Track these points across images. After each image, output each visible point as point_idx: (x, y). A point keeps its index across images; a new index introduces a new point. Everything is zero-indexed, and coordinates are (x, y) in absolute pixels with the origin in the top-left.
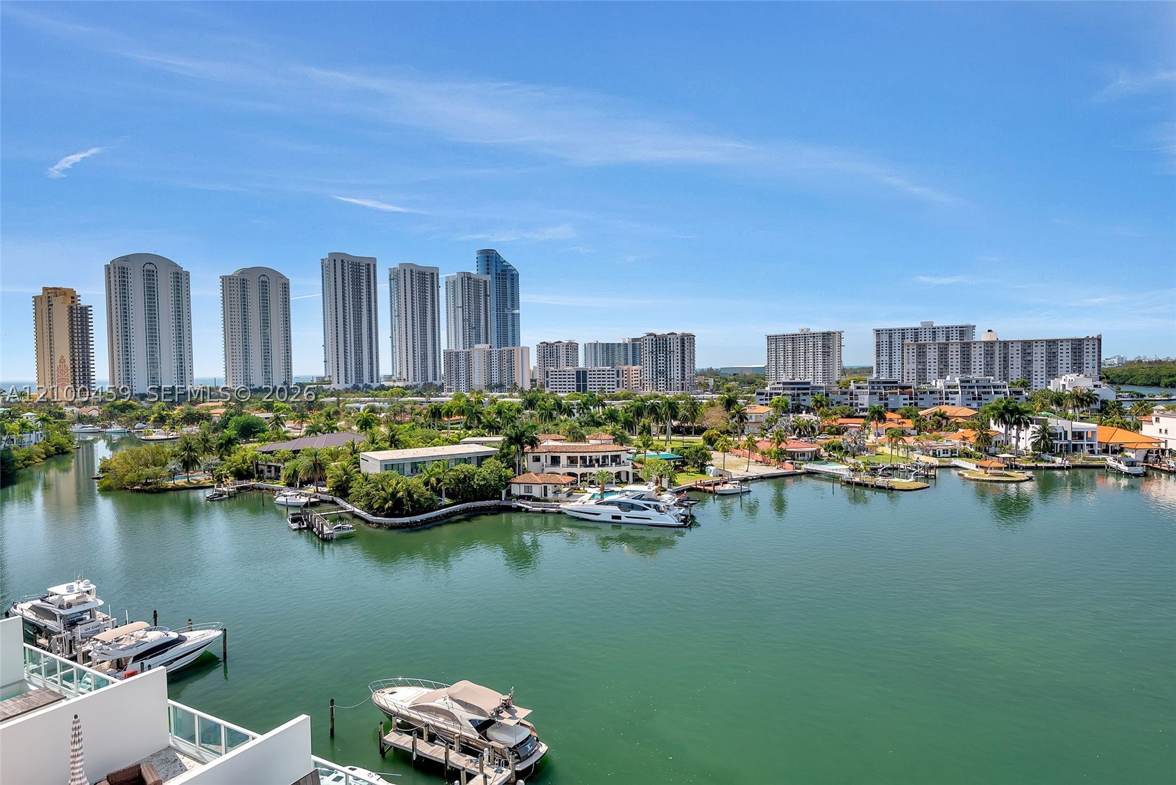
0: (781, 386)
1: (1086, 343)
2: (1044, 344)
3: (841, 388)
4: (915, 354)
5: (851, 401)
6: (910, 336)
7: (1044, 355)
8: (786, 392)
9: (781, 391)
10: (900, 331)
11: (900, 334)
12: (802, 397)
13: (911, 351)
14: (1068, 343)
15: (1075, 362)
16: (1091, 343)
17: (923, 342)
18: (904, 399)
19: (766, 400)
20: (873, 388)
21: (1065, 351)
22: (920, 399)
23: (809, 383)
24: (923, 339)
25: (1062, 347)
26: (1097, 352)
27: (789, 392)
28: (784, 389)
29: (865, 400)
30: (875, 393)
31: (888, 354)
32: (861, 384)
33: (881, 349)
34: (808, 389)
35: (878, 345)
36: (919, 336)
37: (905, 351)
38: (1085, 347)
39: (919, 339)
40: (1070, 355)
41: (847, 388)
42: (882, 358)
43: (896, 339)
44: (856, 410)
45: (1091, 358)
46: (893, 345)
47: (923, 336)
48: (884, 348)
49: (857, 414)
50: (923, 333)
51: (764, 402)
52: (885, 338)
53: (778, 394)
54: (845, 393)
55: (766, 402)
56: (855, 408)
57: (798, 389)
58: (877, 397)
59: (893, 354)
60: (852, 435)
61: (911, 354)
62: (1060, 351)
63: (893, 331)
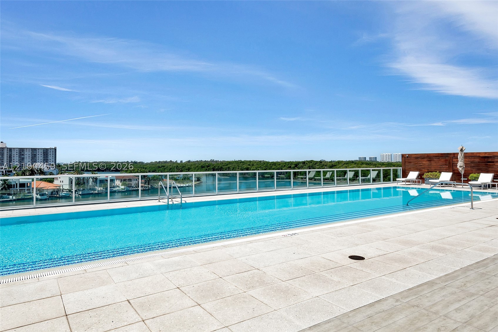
1: (49, 150)
2: (30, 150)
7: (30, 155)
14: (41, 150)
15: (44, 159)
16: (52, 150)
21: (40, 154)
25: (38, 152)
26: (54, 155)
38: (49, 152)
40: (42, 155)
45: (52, 157)
62: (37, 154)
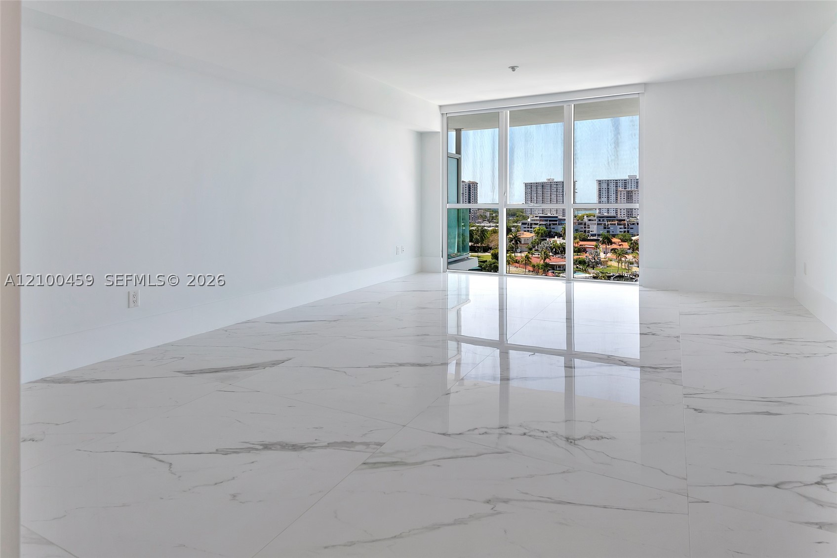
0: (538, 218)
3: (578, 220)
4: (625, 197)
5: (585, 229)
6: (621, 185)
8: (541, 223)
9: (538, 222)
10: (615, 181)
11: (614, 183)
12: (552, 226)
13: (622, 195)
17: (630, 189)
18: (620, 228)
19: (528, 228)
20: (600, 220)
22: (631, 228)
23: (557, 217)
24: (630, 187)
27: (544, 223)
28: (540, 221)
29: (594, 229)
30: (601, 224)
31: (606, 196)
32: (592, 218)
33: (602, 193)
34: (556, 221)
35: (600, 190)
36: (627, 185)
37: (619, 195)
39: (627, 187)
41: (582, 220)
42: (602, 199)
43: (612, 187)
44: (588, 235)
46: (610, 191)
47: (630, 185)
48: (604, 193)
49: (589, 238)
50: (630, 183)
51: (526, 229)
52: (604, 186)
53: (536, 224)
54: (581, 224)
55: (528, 229)
56: (587, 234)
57: (550, 221)
58: (602, 226)
59: (610, 196)
60: (592, 254)
61: (622, 197)
63: (610, 182)
